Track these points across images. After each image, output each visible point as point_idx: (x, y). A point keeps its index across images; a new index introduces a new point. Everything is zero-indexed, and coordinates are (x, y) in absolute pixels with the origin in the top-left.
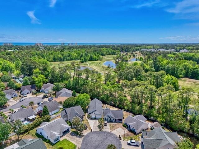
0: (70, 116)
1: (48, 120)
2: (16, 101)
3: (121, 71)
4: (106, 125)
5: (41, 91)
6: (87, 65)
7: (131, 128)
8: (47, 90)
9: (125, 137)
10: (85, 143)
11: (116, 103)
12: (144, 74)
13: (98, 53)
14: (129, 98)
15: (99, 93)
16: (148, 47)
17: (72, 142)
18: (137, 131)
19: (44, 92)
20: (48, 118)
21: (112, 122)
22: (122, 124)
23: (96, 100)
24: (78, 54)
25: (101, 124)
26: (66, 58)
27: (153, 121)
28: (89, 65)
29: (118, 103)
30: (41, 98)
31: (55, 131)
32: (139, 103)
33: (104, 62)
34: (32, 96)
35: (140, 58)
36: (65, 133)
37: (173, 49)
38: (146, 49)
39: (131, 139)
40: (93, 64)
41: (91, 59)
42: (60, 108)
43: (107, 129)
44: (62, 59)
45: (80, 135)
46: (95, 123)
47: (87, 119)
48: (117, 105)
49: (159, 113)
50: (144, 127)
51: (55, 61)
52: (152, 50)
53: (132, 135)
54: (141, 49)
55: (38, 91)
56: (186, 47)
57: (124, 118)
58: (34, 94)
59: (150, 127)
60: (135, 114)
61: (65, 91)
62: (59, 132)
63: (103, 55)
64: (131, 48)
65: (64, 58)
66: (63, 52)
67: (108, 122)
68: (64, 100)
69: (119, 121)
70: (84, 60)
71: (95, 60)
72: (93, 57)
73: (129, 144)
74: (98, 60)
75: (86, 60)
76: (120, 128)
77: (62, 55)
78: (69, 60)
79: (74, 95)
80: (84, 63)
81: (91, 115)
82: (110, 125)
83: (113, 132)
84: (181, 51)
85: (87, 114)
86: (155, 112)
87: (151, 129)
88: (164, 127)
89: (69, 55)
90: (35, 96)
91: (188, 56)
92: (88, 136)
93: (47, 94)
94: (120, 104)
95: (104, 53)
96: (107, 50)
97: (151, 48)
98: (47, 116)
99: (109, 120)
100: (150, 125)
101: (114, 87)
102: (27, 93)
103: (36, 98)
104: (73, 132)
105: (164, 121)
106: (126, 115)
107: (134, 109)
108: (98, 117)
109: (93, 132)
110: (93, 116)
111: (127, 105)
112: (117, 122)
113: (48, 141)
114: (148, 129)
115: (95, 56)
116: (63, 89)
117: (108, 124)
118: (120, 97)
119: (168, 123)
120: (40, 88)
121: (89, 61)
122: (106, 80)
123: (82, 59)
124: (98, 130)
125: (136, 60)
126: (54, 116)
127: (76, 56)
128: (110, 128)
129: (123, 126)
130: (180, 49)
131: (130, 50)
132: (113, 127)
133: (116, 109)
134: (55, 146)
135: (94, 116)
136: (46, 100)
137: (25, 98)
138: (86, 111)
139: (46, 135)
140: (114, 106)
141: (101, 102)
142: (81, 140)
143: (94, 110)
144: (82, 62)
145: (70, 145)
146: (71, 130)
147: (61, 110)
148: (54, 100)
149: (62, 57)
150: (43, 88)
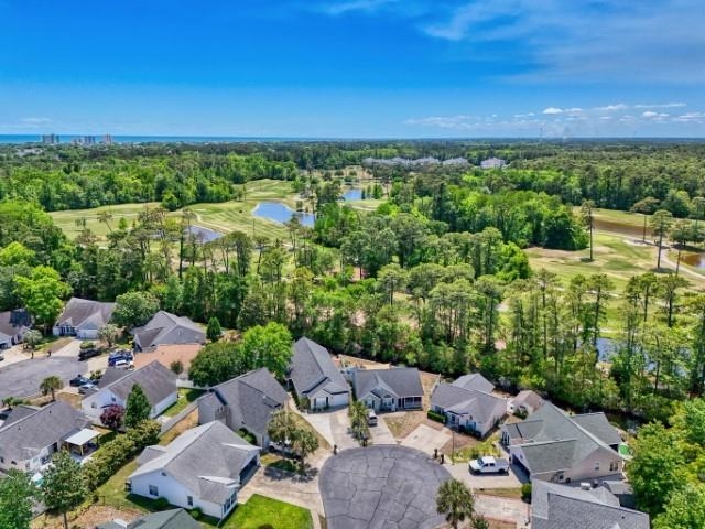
0: (243, 412)
1: (153, 439)
4: (374, 425)
5: (56, 331)
7: (462, 421)
8: (90, 327)
10: (332, 495)
11: (368, 346)
13: (218, 174)
16: (383, 151)
17: (285, 500)
18: (484, 428)
19: (75, 335)
20: (152, 431)
21: (389, 411)
22: (423, 415)
23: (306, 341)
26: (99, 197)
28: (203, 219)
29: (376, 345)
30: (71, 359)
31: (213, 473)
33: (255, 205)
34: (26, 357)
35: (376, 190)
36: (247, 472)
38: (376, 157)
40: (217, 214)
41: (203, 196)
42: (178, 389)
43: (382, 434)
44: (84, 200)
45: (301, 472)
46: (334, 423)
47: (298, 412)
48: (374, 354)
50: (497, 412)
51: (54, 210)
53: (470, 443)
54: (362, 156)
55: (48, 334)
58: (32, 346)
59: (510, 410)
62: (229, 473)
63: (238, 180)
64: (329, 155)
65: (89, 194)
66: (77, 170)
67: (377, 413)
69: (410, 403)
70: (175, 200)
71: (219, 200)
72: (209, 188)
73: (476, 473)
74: (227, 199)
76: (422, 426)
77: (80, 184)
78: (108, 203)
79: (213, 335)
81: (311, 397)
82: (388, 422)
83: (408, 442)
87: (519, 415)
89: (110, 184)
90: (38, 354)
92: (330, 468)
93: (94, 342)
94: (384, 347)
95: (243, 172)
96: (248, 161)
97: (394, 156)
98: (147, 425)
99: (377, 405)
100: (509, 404)
103: (50, 361)
104: (272, 465)
105: (544, 383)
107: (437, 360)
108: (336, 400)
109: (343, 452)
110: (318, 400)
112: (404, 409)
113: (196, 514)
114: (506, 416)
115: (214, 185)
116: (160, 314)
117: (381, 418)
119: (554, 389)
120: (51, 320)
121: (193, 203)
123: (167, 197)
124: (356, 444)
125: (363, 198)
126: (165, 419)
127: (136, 186)
128: (391, 430)
129: (430, 417)
132: (399, 426)
133: (386, 366)
135: (321, 400)
136: (99, 364)
139: (178, 492)
142: (314, 487)
143: (320, 377)
144: (171, 208)
145: (285, 510)
146: (260, 460)
147: (183, 396)
148: (141, 361)
149: (81, 194)
150: (66, 317)
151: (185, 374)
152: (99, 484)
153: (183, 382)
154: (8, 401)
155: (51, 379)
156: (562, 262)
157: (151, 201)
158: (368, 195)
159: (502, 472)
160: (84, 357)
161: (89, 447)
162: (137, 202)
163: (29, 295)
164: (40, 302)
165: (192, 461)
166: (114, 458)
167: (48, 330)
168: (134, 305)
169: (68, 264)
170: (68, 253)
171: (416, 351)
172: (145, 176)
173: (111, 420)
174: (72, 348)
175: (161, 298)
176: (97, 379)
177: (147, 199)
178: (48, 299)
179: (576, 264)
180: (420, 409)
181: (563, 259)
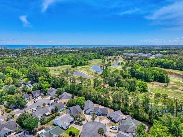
0: (73, 113)
1: (58, 115)
2: (31, 102)
3: (105, 77)
4: (97, 118)
5: (47, 94)
6: (78, 69)
7: (113, 119)
8: (52, 94)
9: (109, 124)
10: (84, 128)
11: (102, 102)
12: (122, 81)
14: (111, 99)
15: (90, 95)
16: (129, 51)
17: (76, 128)
18: (116, 121)
19: (50, 95)
20: (58, 114)
21: (100, 116)
22: (106, 117)
23: (89, 100)
24: (70, 59)
25: (93, 117)
26: (60, 64)
27: (126, 114)
28: (80, 70)
29: (104, 103)
30: (48, 100)
31: (65, 122)
32: (119, 103)
33: (92, 66)
34: (41, 98)
36: (71, 123)
37: (150, 53)
39: (112, 126)
40: (83, 69)
41: (81, 64)
42: (65, 107)
43: (97, 120)
44: (57, 64)
45: (81, 124)
46: (89, 117)
47: (84, 114)
48: (103, 104)
49: (131, 109)
50: (120, 118)
51: (51, 66)
52: (132, 54)
53: (113, 123)
54: (123, 52)
55: (45, 95)
56: (161, 51)
57: (108, 113)
58: (43, 97)
59: (124, 118)
60: (115, 110)
61: (66, 94)
62: (68, 122)
63: (90, 59)
64: (114, 52)
65: (58, 63)
66: (56, 57)
67: (98, 116)
68: (67, 102)
69: (105, 115)
70: (75, 65)
71: (85, 65)
72: (83, 62)
73: (111, 129)
74: (86, 65)
75: (76, 65)
76: (105, 119)
77: (56, 61)
78: (62, 65)
79: (73, 97)
80: (75, 68)
81: (86, 111)
83: (101, 122)
84: (156, 55)
85: (83, 111)
86: (128, 109)
87: (125, 119)
88: (133, 118)
89: (62, 61)
90: (44, 98)
91: (160, 62)
92: (85, 124)
93: (53, 97)
94: (105, 103)
95: (91, 57)
96: (93, 54)
97: (131, 52)
98: (58, 113)
99: (98, 114)
100: (124, 117)
101: (101, 91)
102: (38, 96)
105: (134, 114)
106: (110, 111)
107: (115, 107)
108: (91, 113)
111: (110, 104)
113: (62, 128)
114: (123, 119)
115: (84, 61)
116: (64, 92)
117: (98, 117)
118: (106, 98)
119: (136, 115)
120: (46, 92)
121: (79, 66)
122: (95, 84)
124: (92, 121)
125: (118, 65)
126: (61, 112)
127: (67, 61)
128: (99, 119)
129: (108, 118)
130: (156, 53)
131: (113, 54)
132: (101, 119)
133: (103, 107)
134: (67, 130)
136: (53, 101)
137: (37, 100)
138: (83, 109)
139: (60, 124)
140: (101, 105)
141: (92, 102)
142: (82, 127)
143: (89, 108)
144: (74, 67)
145: (76, 130)
146: (74, 121)
147: (65, 108)
148: (59, 101)
149: (56, 63)
150: (49, 92)
151: (66, 105)
152: (49, 122)
153: (65, 106)
154: (37, 106)
155: (44, 103)
156: (159, 86)
157: (70, 65)
158: (120, 64)
159: (116, 129)
160: (51, 99)
161: (48, 115)
162: (67, 65)
163: (43, 87)
164: (45, 89)
165: (62, 119)
166: (51, 118)
167: (46, 94)
168: (60, 90)
169: (51, 81)
170: (51, 79)
171: (111, 105)
172: (69, 59)
173: (52, 111)
174: (49, 98)
175: (65, 89)
176: (52, 104)
177: (69, 64)
178: (46, 88)
179: (163, 87)
180: (106, 116)
181: (160, 85)
